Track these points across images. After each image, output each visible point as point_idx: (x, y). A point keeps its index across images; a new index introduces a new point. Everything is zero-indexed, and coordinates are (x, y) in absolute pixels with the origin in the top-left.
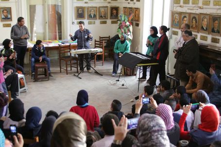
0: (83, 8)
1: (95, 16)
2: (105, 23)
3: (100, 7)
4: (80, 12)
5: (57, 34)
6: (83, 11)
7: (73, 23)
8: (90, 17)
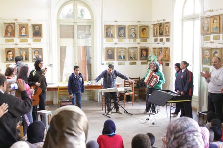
0: (112, 49)
1: (124, 57)
2: (135, 64)
3: (129, 48)
4: (110, 53)
5: (87, 76)
6: (113, 52)
7: (103, 64)
8: (120, 57)
